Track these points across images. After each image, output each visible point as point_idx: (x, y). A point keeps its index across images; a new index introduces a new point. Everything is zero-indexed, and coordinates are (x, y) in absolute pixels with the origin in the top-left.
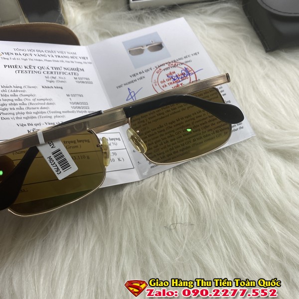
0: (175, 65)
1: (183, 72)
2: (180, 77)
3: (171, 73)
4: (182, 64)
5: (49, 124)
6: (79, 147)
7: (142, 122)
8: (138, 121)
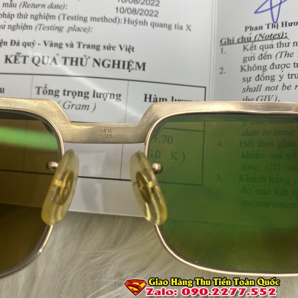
5: (51, 45)
6: (91, 108)
7: (266, 78)
8: (260, 72)
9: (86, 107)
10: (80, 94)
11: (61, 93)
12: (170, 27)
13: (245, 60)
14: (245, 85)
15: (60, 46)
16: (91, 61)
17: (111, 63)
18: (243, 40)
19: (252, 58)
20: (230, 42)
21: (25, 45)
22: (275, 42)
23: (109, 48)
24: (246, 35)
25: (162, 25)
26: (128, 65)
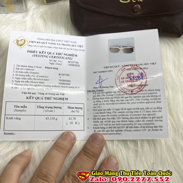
0: (136, 68)
1: (139, 75)
2: (135, 78)
3: (130, 74)
4: (141, 69)
5: (41, 94)
6: (53, 111)
7: (99, 101)
8: (97, 100)
9: (52, 111)
10: (50, 107)
11: (45, 107)
12: (74, 88)
13: (94, 97)
14: (94, 103)
15: (43, 94)
16: (53, 98)
17: (58, 99)
18: (93, 91)
19: (95, 96)
20: (90, 91)
21: (33, 94)
22: (101, 92)
23: (57, 94)
24: (94, 90)
25: (71, 87)
26: (63, 99)
